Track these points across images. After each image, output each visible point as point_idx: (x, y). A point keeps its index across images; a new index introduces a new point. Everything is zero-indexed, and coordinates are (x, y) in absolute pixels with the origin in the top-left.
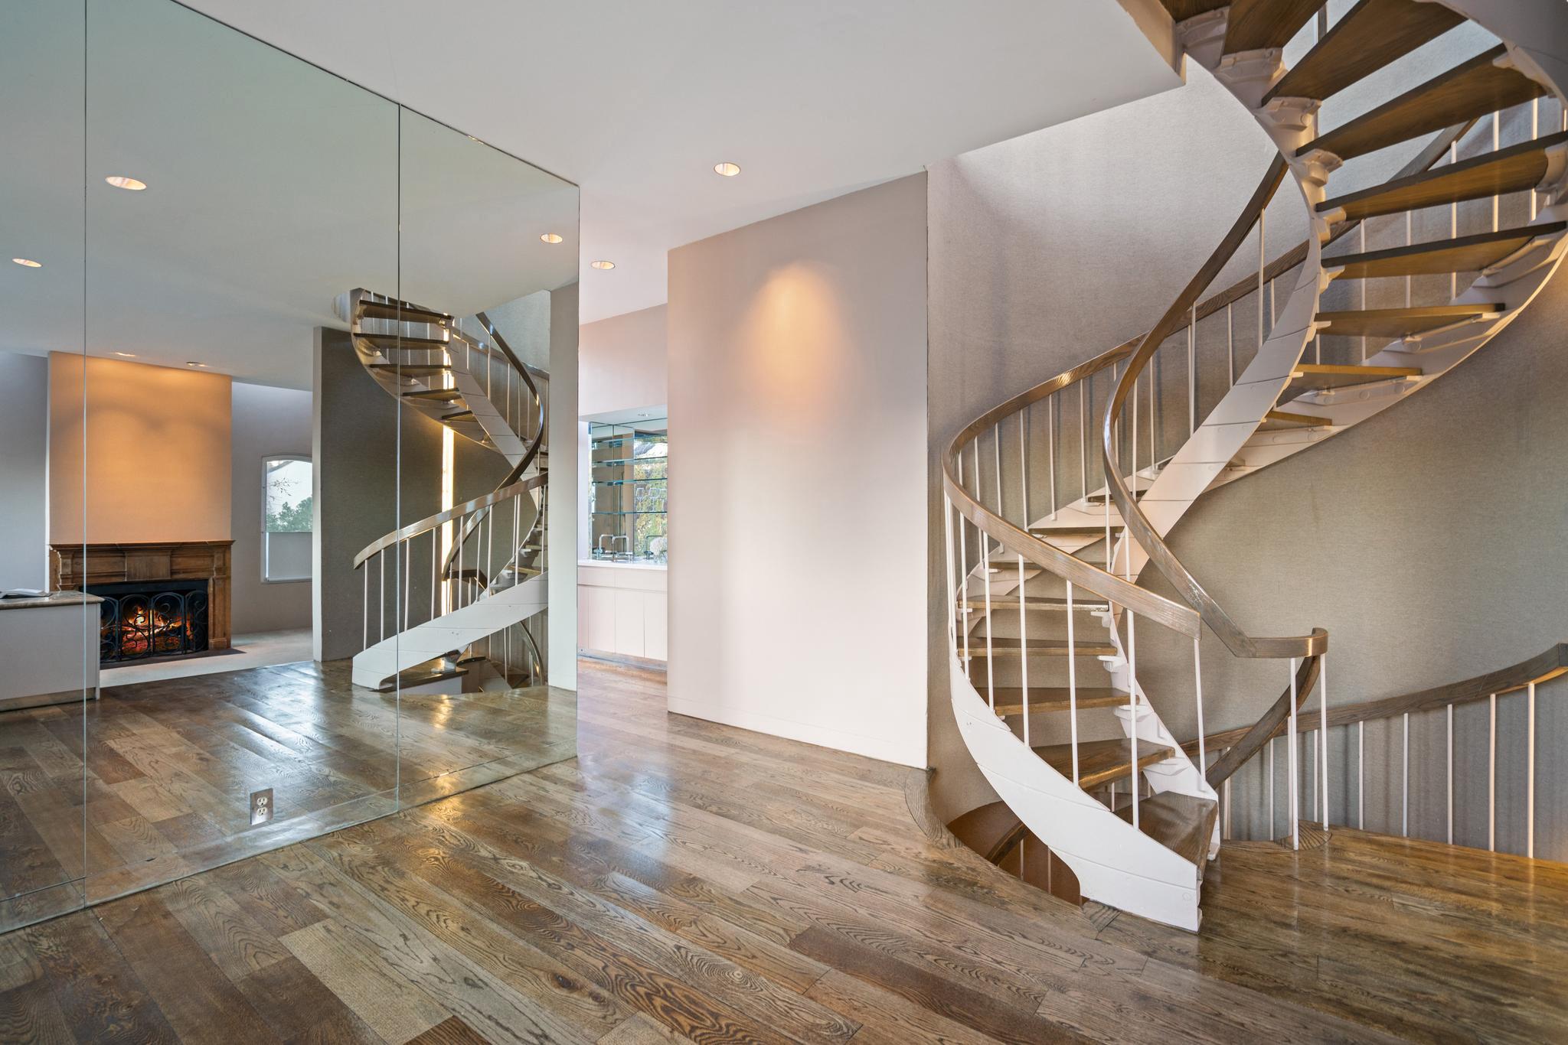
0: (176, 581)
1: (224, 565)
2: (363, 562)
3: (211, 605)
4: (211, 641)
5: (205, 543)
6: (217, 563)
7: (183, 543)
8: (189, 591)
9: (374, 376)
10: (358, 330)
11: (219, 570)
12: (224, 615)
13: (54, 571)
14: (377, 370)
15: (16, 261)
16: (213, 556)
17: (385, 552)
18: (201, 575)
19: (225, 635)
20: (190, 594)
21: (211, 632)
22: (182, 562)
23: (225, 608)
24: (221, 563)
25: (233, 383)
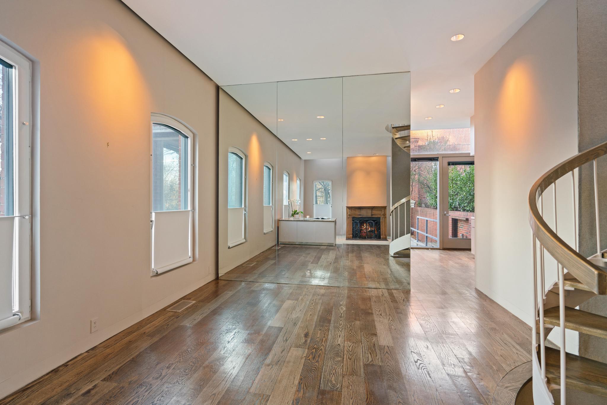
0: (373, 217)
1: (385, 213)
2: (393, 210)
3: (381, 225)
4: (381, 236)
5: (379, 207)
6: (383, 213)
7: (374, 207)
8: (376, 221)
9: (405, 150)
10: (397, 136)
11: (383, 215)
12: (385, 229)
13: (347, 213)
14: (406, 148)
15: (321, 139)
16: (382, 211)
17: (400, 207)
18: (379, 216)
19: (385, 235)
20: (376, 222)
21: (381, 234)
22: (375, 212)
23: (385, 227)
24: (384, 213)
25: (387, 158)
